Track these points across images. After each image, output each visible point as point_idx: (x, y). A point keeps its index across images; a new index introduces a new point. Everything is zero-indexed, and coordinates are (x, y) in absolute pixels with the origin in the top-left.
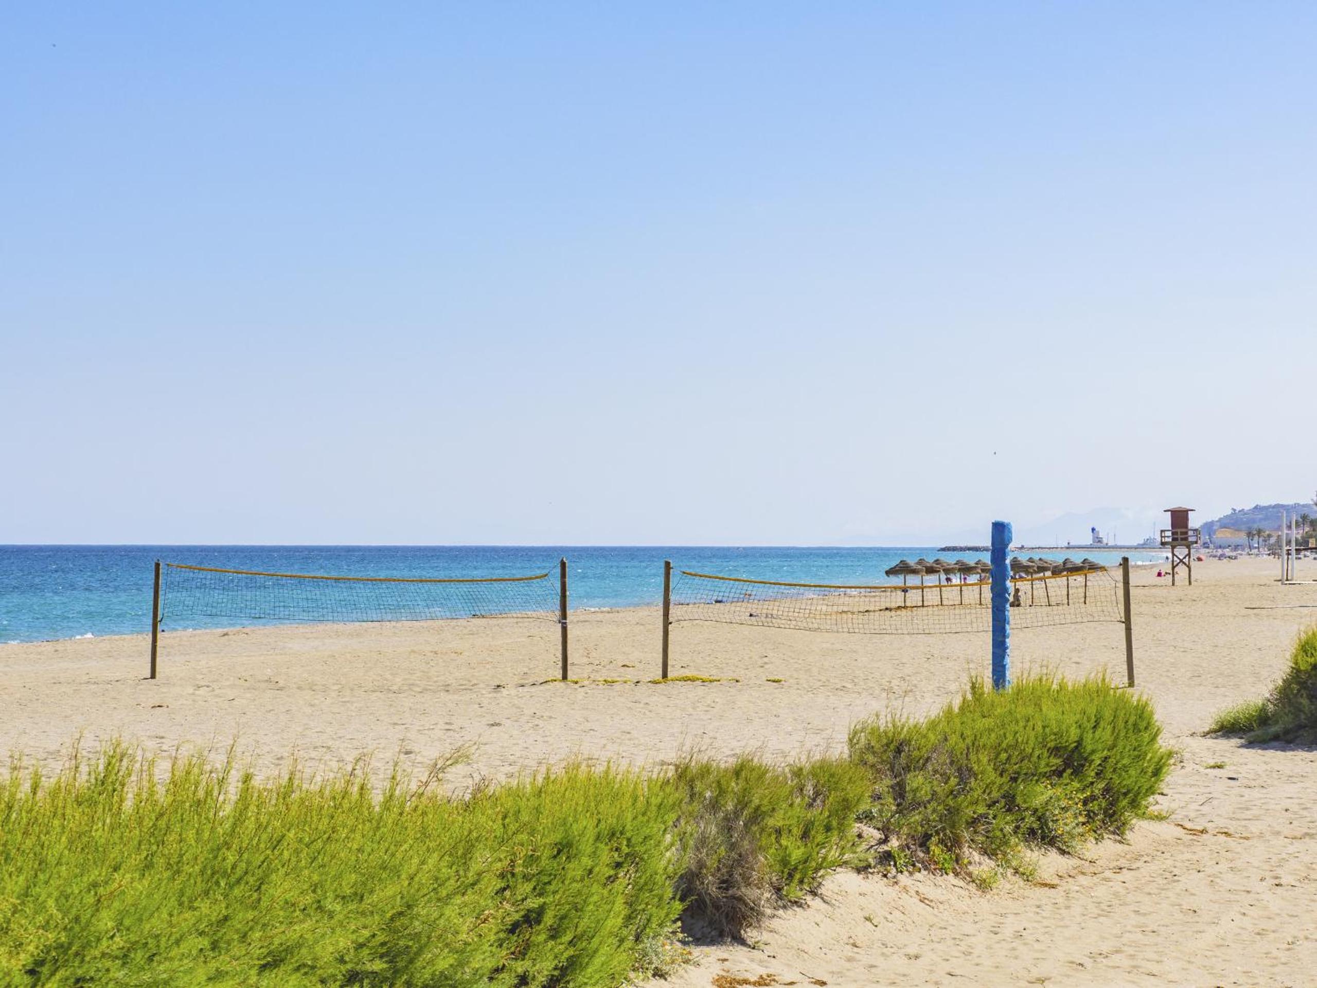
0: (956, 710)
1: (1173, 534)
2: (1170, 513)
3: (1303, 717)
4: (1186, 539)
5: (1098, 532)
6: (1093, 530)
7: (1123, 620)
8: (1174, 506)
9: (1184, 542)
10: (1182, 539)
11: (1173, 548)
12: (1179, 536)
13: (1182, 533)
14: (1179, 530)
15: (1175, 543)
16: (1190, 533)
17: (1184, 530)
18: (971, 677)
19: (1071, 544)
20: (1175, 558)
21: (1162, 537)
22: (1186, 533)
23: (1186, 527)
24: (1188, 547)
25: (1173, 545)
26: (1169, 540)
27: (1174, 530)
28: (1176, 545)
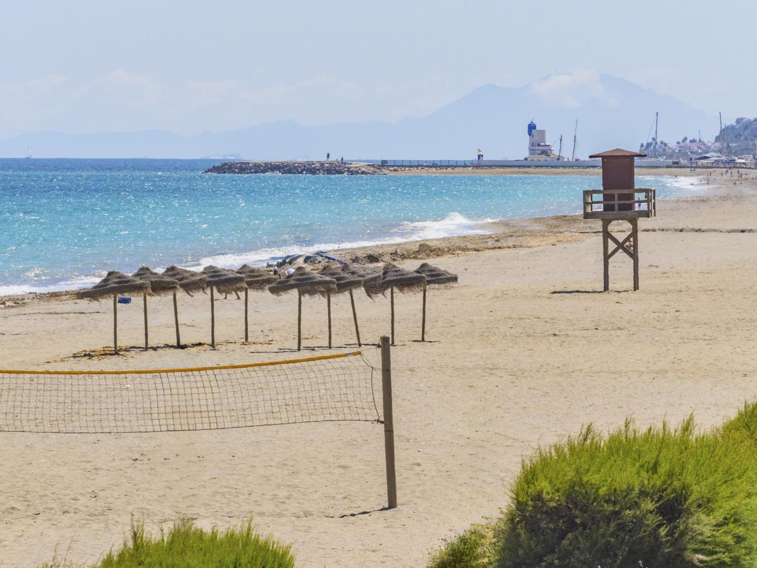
0: (115, 558)
1: (606, 197)
2: (600, 160)
3: (521, 552)
4: (630, 207)
5: (543, 132)
6: (532, 127)
7: (382, 419)
9: (627, 212)
10: (622, 208)
11: (606, 223)
12: (616, 202)
13: (621, 197)
14: (616, 192)
15: (610, 214)
16: (639, 197)
17: (626, 192)
18: (133, 527)
19: (485, 158)
20: (611, 243)
21: (586, 204)
22: (630, 197)
23: (629, 182)
24: (633, 221)
25: (606, 217)
26: (598, 208)
27: (608, 192)
28: (611, 217)
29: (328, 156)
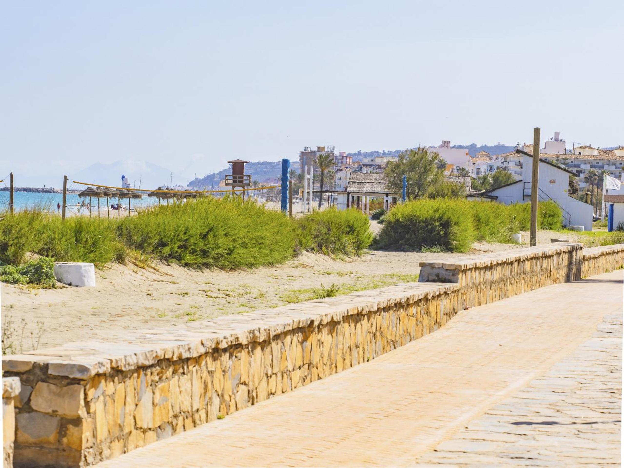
1: (233, 178)
2: (232, 163)
4: (242, 182)
6: (123, 177)
8: (234, 159)
9: (241, 184)
10: (240, 182)
11: (234, 187)
12: (238, 180)
13: (240, 178)
14: (238, 176)
15: (235, 184)
16: (245, 178)
17: (241, 176)
21: (226, 180)
22: (242, 178)
23: (242, 173)
24: (243, 187)
25: (234, 185)
26: (231, 182)
27: (235, 176)
28: (236, 185)
29: (45, 186)
